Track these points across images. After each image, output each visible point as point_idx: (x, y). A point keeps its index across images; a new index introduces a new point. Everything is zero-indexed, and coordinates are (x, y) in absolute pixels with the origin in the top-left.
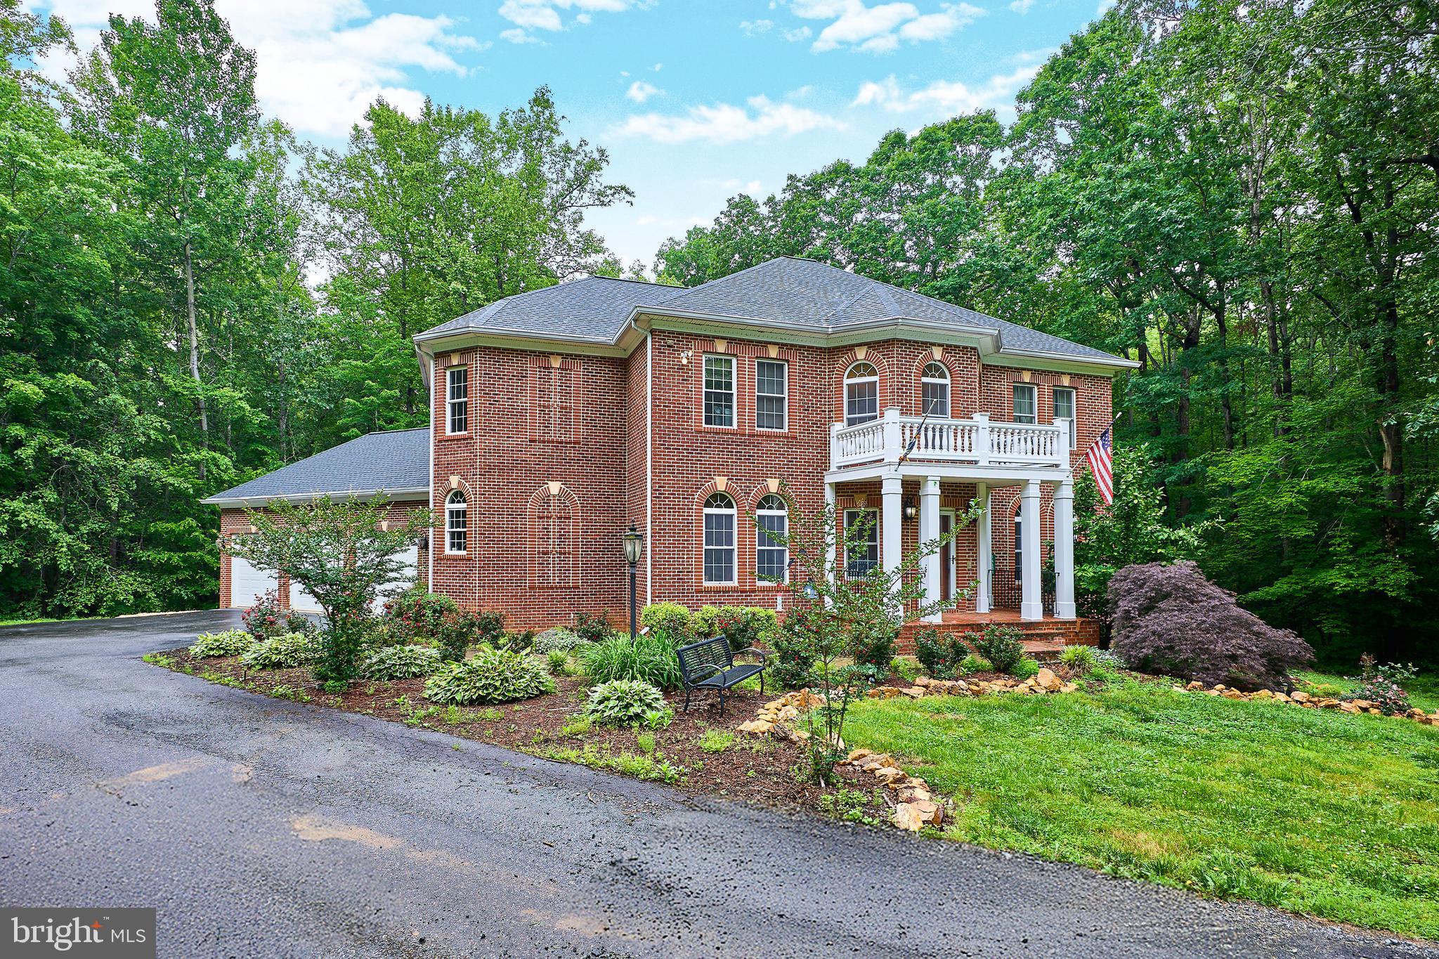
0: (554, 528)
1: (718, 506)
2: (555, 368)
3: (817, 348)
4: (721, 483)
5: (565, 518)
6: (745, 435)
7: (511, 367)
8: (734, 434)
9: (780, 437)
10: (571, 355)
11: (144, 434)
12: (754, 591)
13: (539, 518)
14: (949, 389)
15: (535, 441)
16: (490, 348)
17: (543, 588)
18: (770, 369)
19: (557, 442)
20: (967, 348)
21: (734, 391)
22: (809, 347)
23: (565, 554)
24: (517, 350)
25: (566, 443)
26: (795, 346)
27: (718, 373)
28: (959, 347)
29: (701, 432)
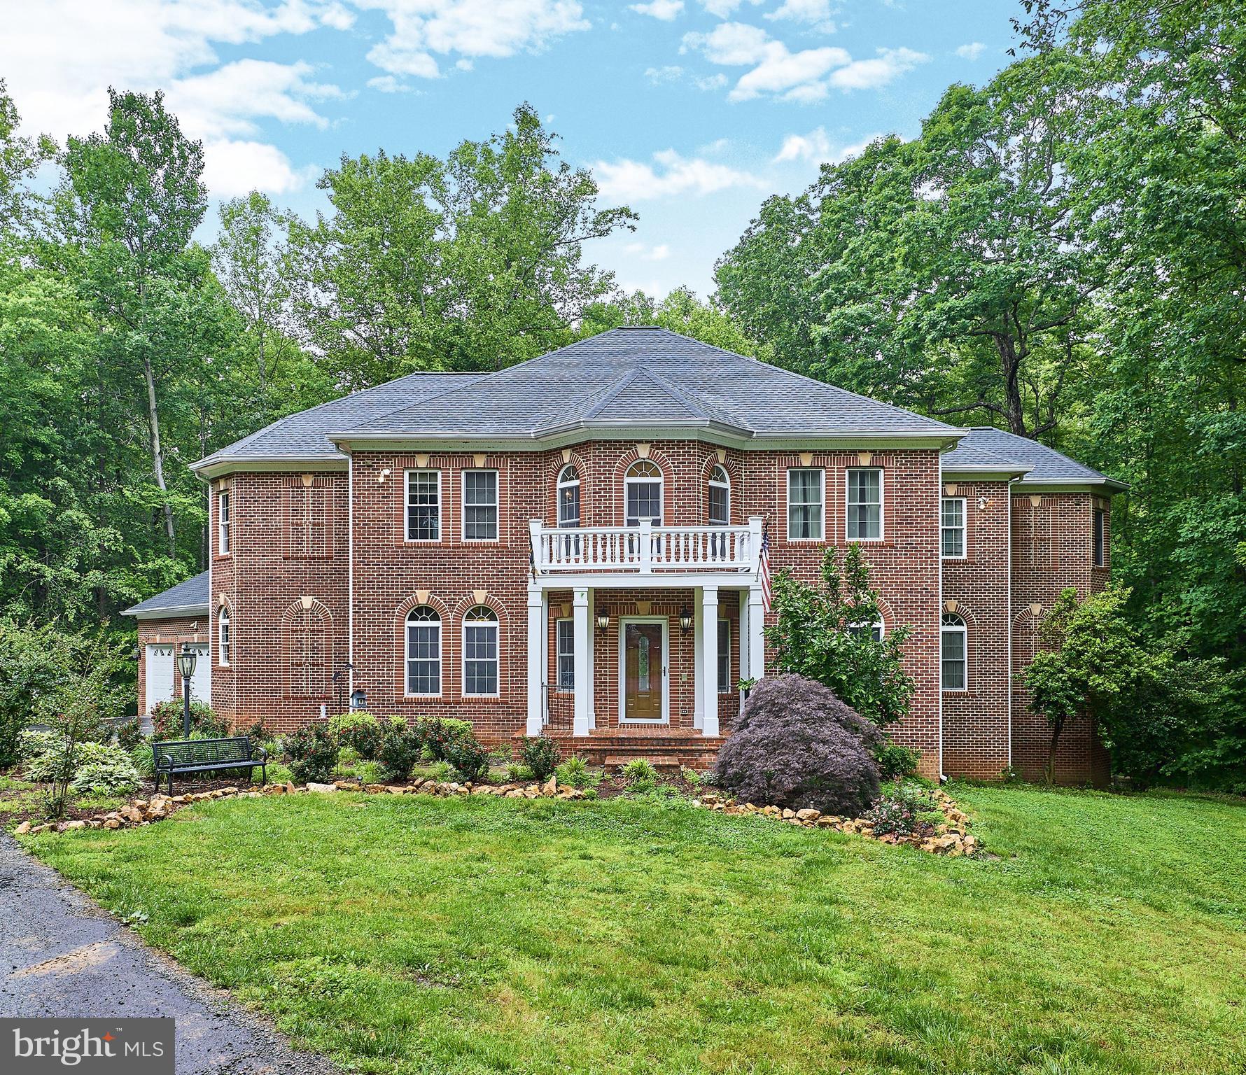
0: (307, 640)
1: (424, 619)
2: (308, 487)
3: (531, 452)
4: (422, 597)
5: (318, 631)
6: (449, 547)
7: (266, 489)
8: (437, 547)
9: (488, 547)
10: (323, 473)
11: (99, 546)
12: (459, 703)
13: (293, 631)
14: (662, 488)
15: (288, 558)
16: (245, 473)
17: (297, 698)
18: (483, 480)
19: (310, 558)
20: (684, 441)
21: (439, 504)
22: (522, 452)
23: (318, 665)
24: (271, 473)
25: (319, 558)
26: (506, 452)
27: (423, 487)
28: (673, 441)
29: (402, 547)
